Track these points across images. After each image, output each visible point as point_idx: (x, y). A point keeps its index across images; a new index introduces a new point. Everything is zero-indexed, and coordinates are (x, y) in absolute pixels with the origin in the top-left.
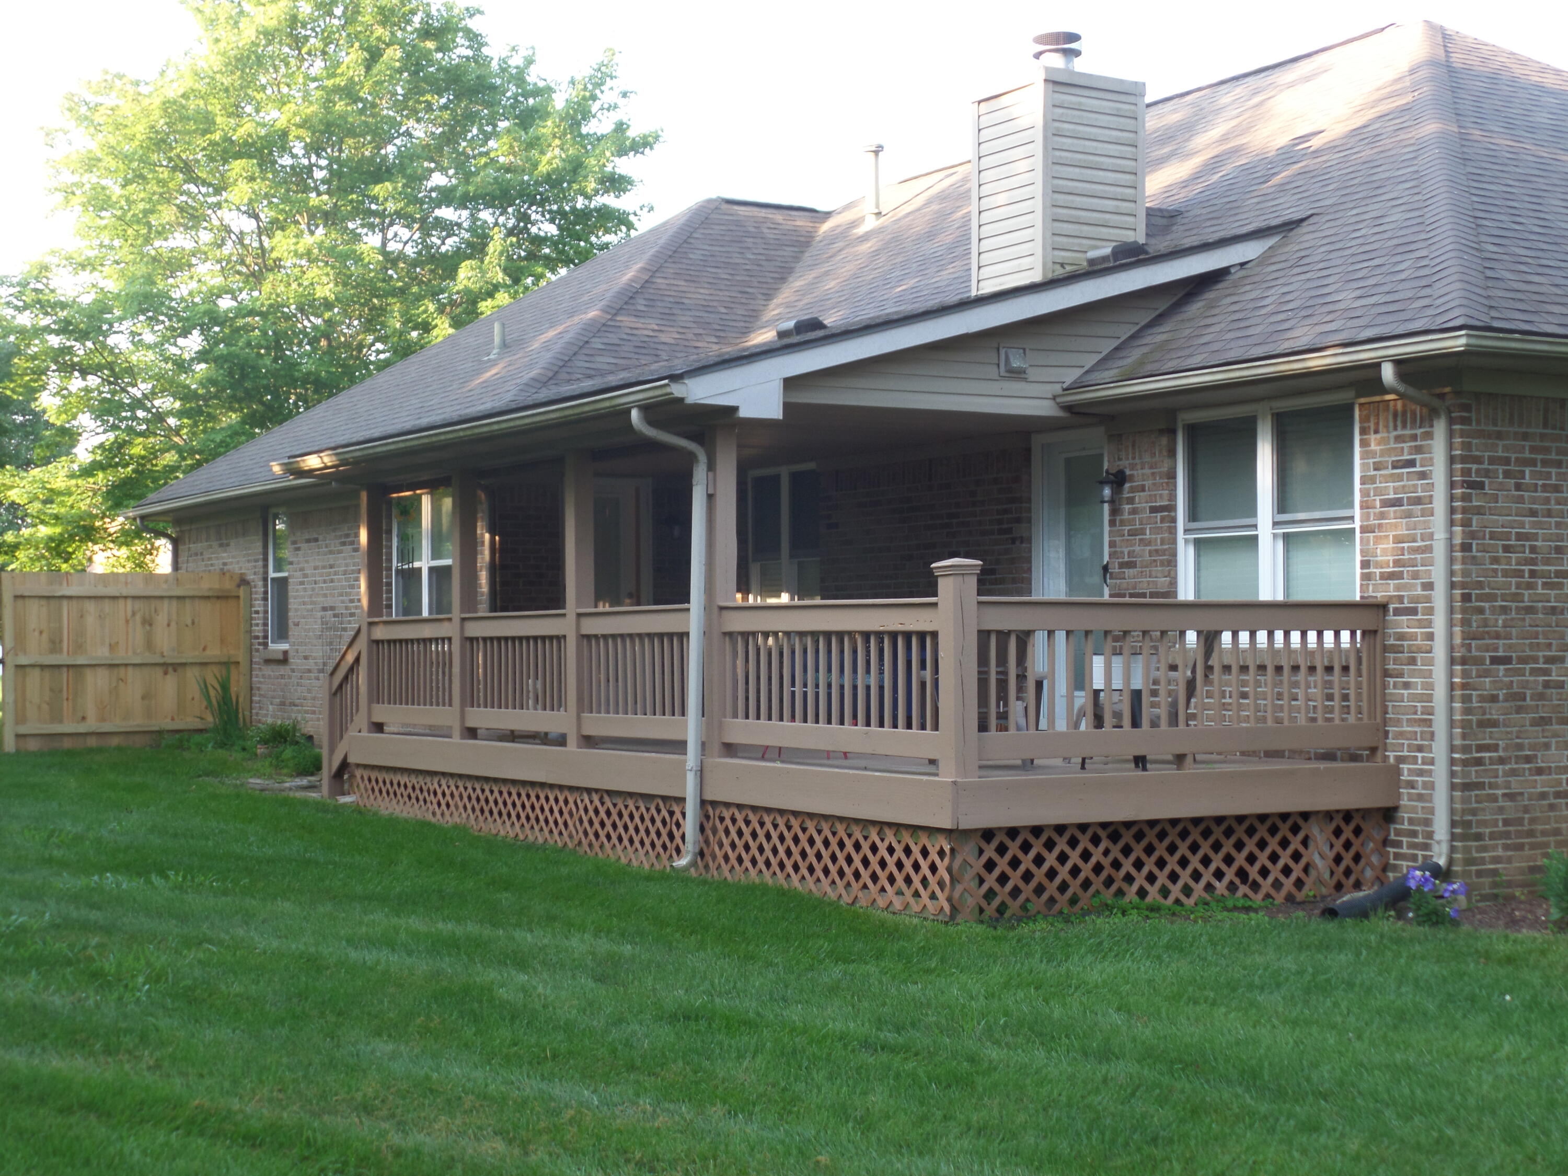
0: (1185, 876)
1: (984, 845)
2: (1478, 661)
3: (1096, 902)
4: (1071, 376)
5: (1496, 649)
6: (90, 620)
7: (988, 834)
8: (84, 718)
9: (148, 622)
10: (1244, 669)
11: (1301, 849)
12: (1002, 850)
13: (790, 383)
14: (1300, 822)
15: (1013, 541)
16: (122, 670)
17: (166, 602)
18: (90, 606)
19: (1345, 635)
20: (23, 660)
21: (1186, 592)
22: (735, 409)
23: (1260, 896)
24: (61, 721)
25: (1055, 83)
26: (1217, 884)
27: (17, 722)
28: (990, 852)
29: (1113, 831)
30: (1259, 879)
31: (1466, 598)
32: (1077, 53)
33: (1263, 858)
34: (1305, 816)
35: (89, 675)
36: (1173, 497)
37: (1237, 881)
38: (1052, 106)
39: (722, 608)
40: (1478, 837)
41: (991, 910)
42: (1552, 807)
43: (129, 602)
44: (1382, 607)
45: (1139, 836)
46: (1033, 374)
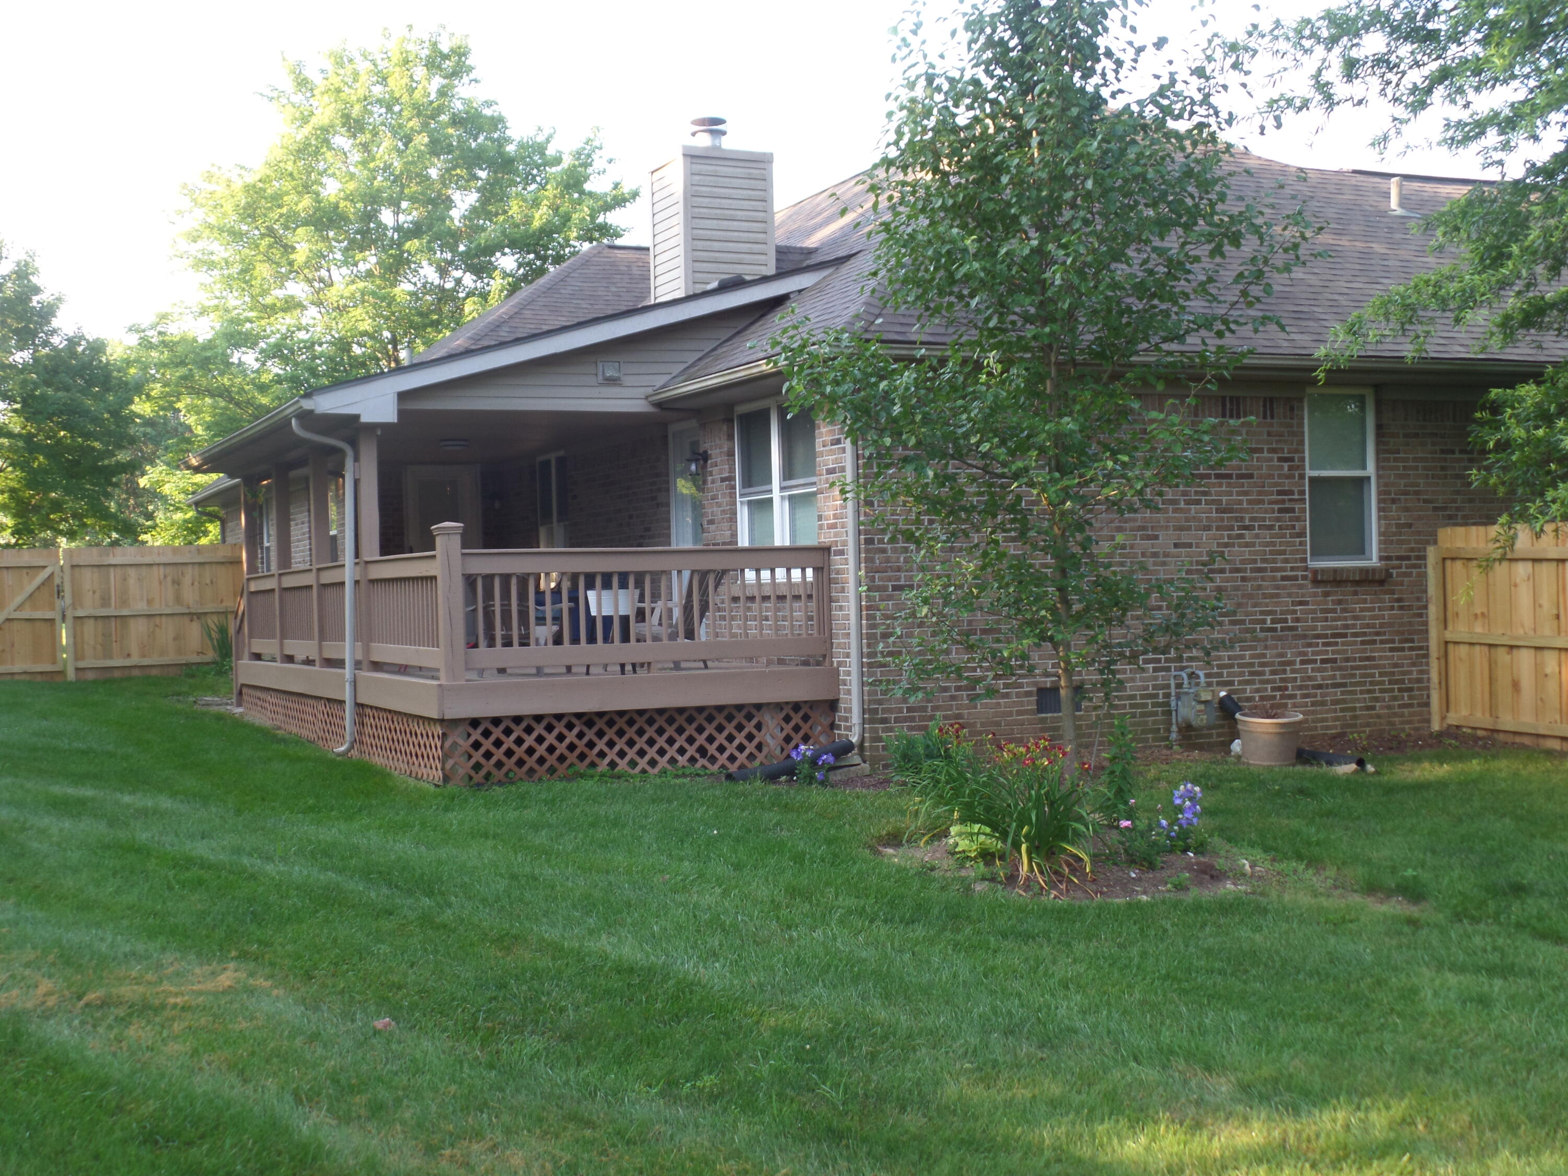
0: (652, 753)
1: (471, 730)
2: (883, 589)
3: (571, 771)
4: (659, 381)
5: (899, 579)
6: (132, 582)
7: (475, 723)
8: (129, 655)
9: (177, 583)
10: (766, 598)
11: (755, 732)
12: (486, 734)
13: (403, 396)
14: (754, 711)
15: (658, 505)
16: (157, 620)
17: (190, 567)
18: (132, 572)
19: (809, 572)
20: (80, 613)
21: (744, 541)
22: (357, 417)
23: (716, 767)
24: (111, 658)
25: (692, 157)
26: (679, 758)
27: (77, 658)
28: (476, 735)
29: (588, 719)
30: (717, 754)
31: (869, 541)
32: (723, 133)
33: (721, 739)
34: (759, 707)
35: (132, 623)
36: (732, 470)
37: (697, 756)
38: (690, 174)
39: (367, 562)
40: (884, 721)
41: (479, 777)
42: (953, 698)
43: (162, 568)
44: (828, 549)
45: (631, 723)
46: (627, 380)
